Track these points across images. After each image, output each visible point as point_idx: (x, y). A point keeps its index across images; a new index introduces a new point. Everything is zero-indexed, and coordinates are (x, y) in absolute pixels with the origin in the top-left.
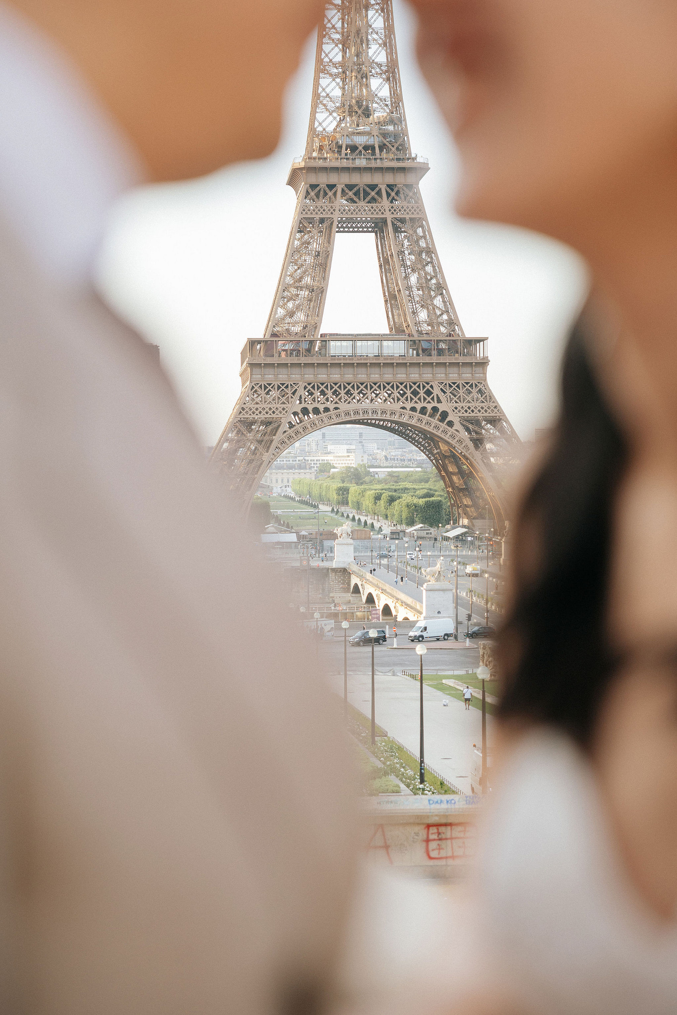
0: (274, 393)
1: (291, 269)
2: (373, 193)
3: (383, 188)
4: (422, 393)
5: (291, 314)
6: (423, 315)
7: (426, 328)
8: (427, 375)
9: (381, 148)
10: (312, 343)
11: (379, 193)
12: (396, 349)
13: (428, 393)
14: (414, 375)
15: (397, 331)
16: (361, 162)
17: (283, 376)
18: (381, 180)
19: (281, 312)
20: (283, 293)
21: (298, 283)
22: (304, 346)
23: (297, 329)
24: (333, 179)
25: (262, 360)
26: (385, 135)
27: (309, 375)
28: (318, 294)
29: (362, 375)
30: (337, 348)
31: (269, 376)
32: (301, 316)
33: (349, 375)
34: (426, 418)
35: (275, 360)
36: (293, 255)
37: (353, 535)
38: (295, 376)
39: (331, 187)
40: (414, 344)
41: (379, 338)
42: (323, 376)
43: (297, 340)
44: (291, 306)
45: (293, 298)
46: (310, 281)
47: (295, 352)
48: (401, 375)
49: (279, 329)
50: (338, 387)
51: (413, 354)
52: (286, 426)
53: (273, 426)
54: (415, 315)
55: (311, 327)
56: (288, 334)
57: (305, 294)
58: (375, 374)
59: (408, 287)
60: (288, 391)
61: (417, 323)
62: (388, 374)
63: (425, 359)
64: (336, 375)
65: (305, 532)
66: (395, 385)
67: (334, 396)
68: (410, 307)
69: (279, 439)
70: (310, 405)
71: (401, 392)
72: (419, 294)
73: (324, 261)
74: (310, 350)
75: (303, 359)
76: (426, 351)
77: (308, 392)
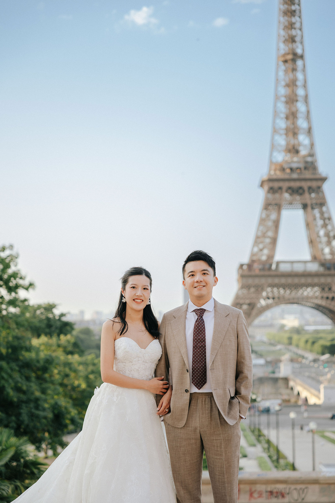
0: (252, 290)
1: (261, 228)
2: (301, 191)
3: (306, 188)
4: (326, 289)
5: (261, 250)
6: (327, 250)
7: (328, 257)
8: (329, 280)
9: (306, 168)
10: (271, 265)
11: (304, 191)
12: (314, 267)
13: (330, 289)
14: (323, 280)
15: (315, 258)
16: (295, 176)
17: (257, 281)
18: (305, 185)
19: (256, 249)
20: (258, 240)
21: (264, 235)
22: (267, 266)
23: (264, 258)
24: (281, 184)
25: (246, 273)
26: (306, 162)
27: (270, 280)
28: (274, 241)
29: (296, 280)
30: (284, 268)
31: (250, 281)
32: (266, 252)
33: (290, 280)
34: (329, 302)
35: (253, 273)
36: (262, 221)
37: (292, 360)
38: (263, 281)
39: (280, 188)
40: (323, 264)
41: (305, 262)
42: (276, 281)
43: (264, 263)
44: (261, 246)
45: (262, 242)
46: (270, 234)
47: (263, 269)
48: (316, 280)
49: (255, 258)
50: (284, 286)
51: (322, 269)
52: (259, 306)
53: (252, 306)
54: (322, 250)
55: (271, 257)
56: (259, 261)
57: (268, 240)
58: (303, 280)
59: (319, 236)
60: (259, 289)
61: (323, 254)
62: (309, 280)
63: (327, 272)
64: (283, 280)
65: (269, 359)
66: (313, 285)
67: (282, 291)
68: (320, 246)
69: (254, 312)
70: (270, 295)
71: (316, 289)
72: (324, 239)
73: (277, 224)
74: (270, 268)
75: (267, 273)
76: (329, 269)
77: (269, 289)
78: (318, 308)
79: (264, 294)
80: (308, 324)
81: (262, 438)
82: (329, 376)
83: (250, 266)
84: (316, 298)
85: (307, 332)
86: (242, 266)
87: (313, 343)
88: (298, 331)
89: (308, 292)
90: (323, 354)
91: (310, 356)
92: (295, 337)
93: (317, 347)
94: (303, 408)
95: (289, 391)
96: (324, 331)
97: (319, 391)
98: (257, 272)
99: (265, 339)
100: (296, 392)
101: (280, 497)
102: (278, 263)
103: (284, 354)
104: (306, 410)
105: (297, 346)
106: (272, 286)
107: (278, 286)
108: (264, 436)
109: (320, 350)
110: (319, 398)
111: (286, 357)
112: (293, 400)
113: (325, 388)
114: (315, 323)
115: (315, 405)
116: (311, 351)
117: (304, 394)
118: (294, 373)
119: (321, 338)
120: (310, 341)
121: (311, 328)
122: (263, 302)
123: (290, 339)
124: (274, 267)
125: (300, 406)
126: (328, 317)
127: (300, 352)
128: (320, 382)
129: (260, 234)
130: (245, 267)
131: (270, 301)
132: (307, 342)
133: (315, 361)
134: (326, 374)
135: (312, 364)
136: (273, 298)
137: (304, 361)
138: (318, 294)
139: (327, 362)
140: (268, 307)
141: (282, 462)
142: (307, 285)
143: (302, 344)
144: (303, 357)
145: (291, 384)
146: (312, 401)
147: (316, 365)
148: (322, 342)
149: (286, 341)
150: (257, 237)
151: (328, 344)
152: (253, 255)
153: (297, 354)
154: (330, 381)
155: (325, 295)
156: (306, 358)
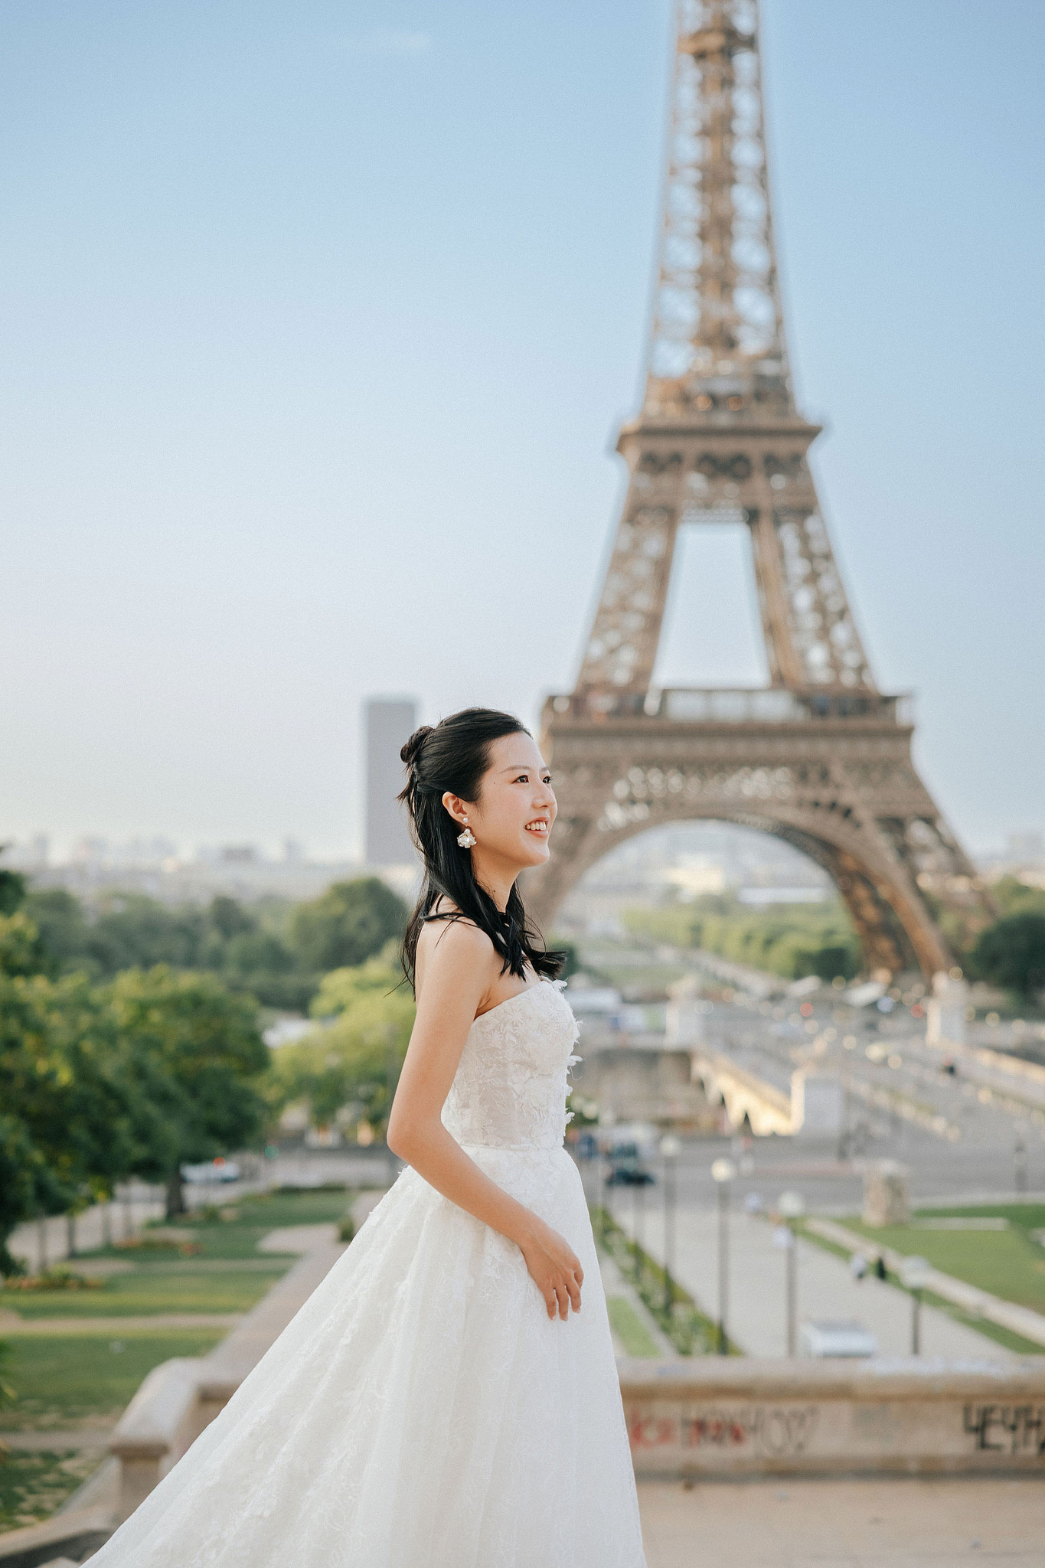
0: (584, 775)
1: (616, 582)
2: (740, 468)
3: (757, 460)
4: (814, 776)
5: (613, 651)
6: (817, 655)
7: (822, 676)
8: (822, 748)
9: (757, 396)
10: (641, 700)
11: (750, 468)
12: (777, 708)
13: (825, 776)
14: (802, 747)
15: (780, 680)
16: (723, 420)
17: (599, 749)
19: (597, 650)
20: (604, 618)
21: (623, 606)
22: (631, 703)
23: (623, 677)
24: (679, 444)
25: (566, 722)
26: (759, 378)
27: (639, 747)
28: (654, 623)
29: (721, 748)
30: (684, 709)
31: (578, 749)
32: (628, 657)
33: (701, 748)
34: (820, 815)
35: (586, 723)
36: (619, 561)
37: (704, 995)
38: (617, 748)
39: (677, 458)
40: (805, 698)
41: (749, 692)
42: (659, 748)
43: (622, 693)
44: (613, 638)
45: (616, 627)
46: (643, 601)
47: (617, 712)
48: (782, 748)
49: (594, 676)
50: (683, 766)
51: (799, 716)
52: (600, 825)
53: (580, 825)
54: (803, 654)
55: (642, 674)
56: (607, 687)
57: (634, 622)
58: (741, 748)
59: (792, 611)
60: (604, 773)
61: (805, 667)
62: (762, 748)
63: (818, 723)
64: (680, 748)
65: (632, 990)
66: (771, 763)
67: (675, 781)
68: (797, 642)
69: (589, 844)
70: (639, 793)
71: (782, 774)
72: (810, 621)
73: (663, 570)
74: (639, 710)
75: (631, 723)
76: (821, 712)
77: (635, 774)
78: (787, 833)
79: (620, 789)
80: (752, 883)
81: (614, 1239)
82: (820, 1046)
83: (578, 701)
84: (782, 803)
85: (748, 909)
86: (551, 700)
87: (769, 943)
88: (720, 905)
89: (756, 784)
90: (798, 975)
91: (759, 984)
92: (713, 925)
93: (782, 954)
94: (738, 1146)
95: (690, 1092)
96: (801, 907)
97: (787, 1091)
98: (599, 721)
99: (617, 929)
100: (712, 1095)
101: (728, 1439)
102: (665, 693)
103: (678, 977)
104: (749, 1152)
105: (719, 951)
106: (647, 763)
107: (663, 764)
108: (621, 1231)
109: (789, 963)
110: (785, 1112)
111: (685, 986)
112: (706, 1120)
113: (809, 1084)
114: (776, 882)
115: (774, 1137)
116: (762, 967)
117: (741, 1100)
118: (709, 1034)
119: (791, 928)
120: (760, 937)
121: (760, 897)
122: (615, 815)
123: (697, 930)
124: (651, 704)
125: (727, 1140)
126: (815, 860)
127: (727, 970)
128: (790, 1066)
129: (611, 601)
130: (563, 706)
131: (640, 812)
132: (748, 939)
133: (775, 998)
134: (810, 1039)
135: (765, 1008)
136: (649, 802)
137: (740, 999)
138: (787, 791)
139: (814, 1000)
140: (630, 831)
141: (680, 1312)
142: (754, 763)
143: (733, 945)
144: (736, 986)
145: (700, 1068)
146: (766, 1121)
147: (779, 1010)
148: (794, 942)
149: (682, 935)
150: (603, 612)
151: (814, 945)
152: (587, 665)
153: (715, 977)
154: (822, 1062)
155: (809, 794)
156: (746, 990)
